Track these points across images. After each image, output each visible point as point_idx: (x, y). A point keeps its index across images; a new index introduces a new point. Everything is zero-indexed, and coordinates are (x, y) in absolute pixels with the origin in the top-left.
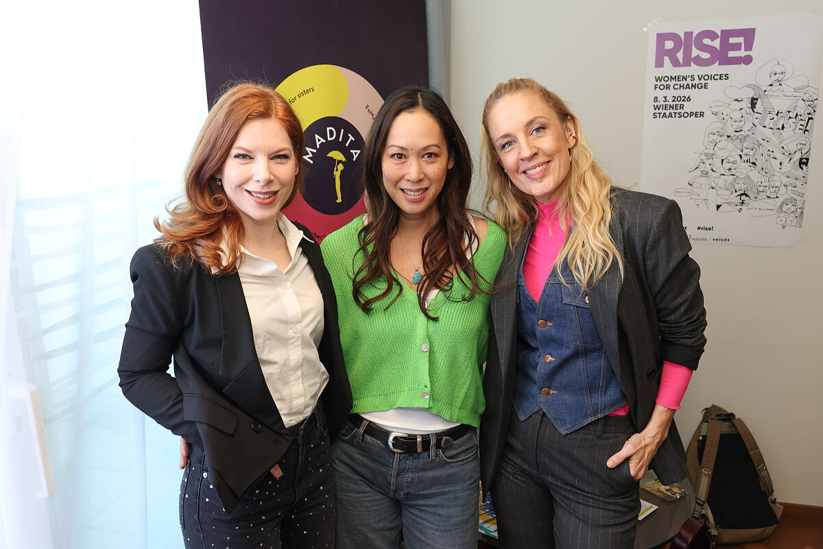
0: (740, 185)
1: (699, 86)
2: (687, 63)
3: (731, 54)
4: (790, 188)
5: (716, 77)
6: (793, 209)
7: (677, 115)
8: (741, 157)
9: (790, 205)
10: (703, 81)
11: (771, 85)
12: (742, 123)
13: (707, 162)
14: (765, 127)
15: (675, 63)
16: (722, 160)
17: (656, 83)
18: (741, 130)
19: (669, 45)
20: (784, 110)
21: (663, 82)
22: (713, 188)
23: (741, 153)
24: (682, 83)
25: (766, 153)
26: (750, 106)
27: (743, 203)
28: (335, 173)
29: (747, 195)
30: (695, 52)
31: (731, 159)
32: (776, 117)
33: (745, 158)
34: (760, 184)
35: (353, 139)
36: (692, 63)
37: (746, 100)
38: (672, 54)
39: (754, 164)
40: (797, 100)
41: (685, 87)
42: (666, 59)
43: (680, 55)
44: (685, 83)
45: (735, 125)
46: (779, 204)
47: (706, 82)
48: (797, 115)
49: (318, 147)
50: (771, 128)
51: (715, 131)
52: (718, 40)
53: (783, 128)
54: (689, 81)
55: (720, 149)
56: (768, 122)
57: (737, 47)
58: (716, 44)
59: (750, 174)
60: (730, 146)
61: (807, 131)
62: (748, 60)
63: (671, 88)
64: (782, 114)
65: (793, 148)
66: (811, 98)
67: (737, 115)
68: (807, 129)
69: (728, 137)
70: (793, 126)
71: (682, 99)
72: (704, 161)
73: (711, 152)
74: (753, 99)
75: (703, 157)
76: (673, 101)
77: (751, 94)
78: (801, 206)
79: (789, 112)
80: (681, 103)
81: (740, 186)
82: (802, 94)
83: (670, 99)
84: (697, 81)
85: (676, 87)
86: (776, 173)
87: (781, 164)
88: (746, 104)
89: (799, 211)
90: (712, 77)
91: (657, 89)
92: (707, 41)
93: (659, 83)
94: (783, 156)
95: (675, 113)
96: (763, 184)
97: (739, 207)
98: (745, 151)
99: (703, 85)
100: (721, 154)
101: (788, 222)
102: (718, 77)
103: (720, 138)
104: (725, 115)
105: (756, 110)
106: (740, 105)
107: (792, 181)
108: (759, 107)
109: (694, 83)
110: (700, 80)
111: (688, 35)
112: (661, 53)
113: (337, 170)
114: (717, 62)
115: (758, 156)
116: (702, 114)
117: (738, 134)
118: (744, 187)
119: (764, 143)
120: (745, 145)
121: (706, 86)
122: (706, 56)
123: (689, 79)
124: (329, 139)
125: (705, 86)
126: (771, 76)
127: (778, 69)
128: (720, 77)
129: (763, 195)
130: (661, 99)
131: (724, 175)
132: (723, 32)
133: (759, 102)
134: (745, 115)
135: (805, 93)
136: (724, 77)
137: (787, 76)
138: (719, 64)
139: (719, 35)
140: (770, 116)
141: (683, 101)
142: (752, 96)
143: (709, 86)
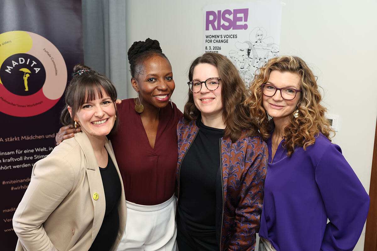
1: (224, 41)
2: (219, 29)
3: (238, 23)
5: (232, 36)
10: (226, 39)
11: (256, 42)
12: (244, 63)
14: (254, 66)
15: (214, 28)
17: (206, 39)
18: (243, 68)
19: (211, 18)
20: (263, 58)
21: (209, 38)
26: (247, 54)
28: (24, 78)
30: (222, 22)
32: (259, 61)
35: (36, 63)
36: (221, 28)
37: (245, 50)
38: (212, 23)
40: (269, 52)
41: (218, 42)
42: (210, 25)
43: (216, 24)
44: (218, 39)
45: (241, 64)
47: (227, 39)
49: (14, 66)
50: (257, 67)
52: (232, 15)
54: (220, 39)
56: (255, 64)
57: (240, 19)
58: (231, 17)
62: (245, 27)
63: (213, 42)
64: (262, 60)
66: (275, 51)
67: (241, 59)
71: (217, 48)
74: (249, 50)
76: (214, 49)
77: (248, 47)
79: (265, 58)
82: (270, 48)
83: (212, 48)
84: (223, 39)
85: (215, 41)
88: (246, 53)
90: (230, 36)
91: (207, 42)
92: (227, 16)
93: (207, 39)
99: (226, 41)
104: (236, 58)
105: (250, 56)
106: (242, 53)
109: (222, 39)
110: (225, 38)
111: (219, 12)
112: (208, 22)
113: (25, 77)
114: (232, 28)
117: (242, 70)
120: (245, 77)
122: (227, 24)
123: (220, 37)
124: (20, 63)
125: (227, 41)
126: (256, 37)
127: (260, 33)
128: (233, 36)
130: (208, 48)
132: (234, 10)
133: (251, 52)
134: (245, 59)
135: (272, 48)
136: (235, 37)
137: (264, 37)
138: (233, 29)
139: (233, 12)
140: (256, 60)
141: (218, 49)
142: (248, 48)
143: (229, 41)
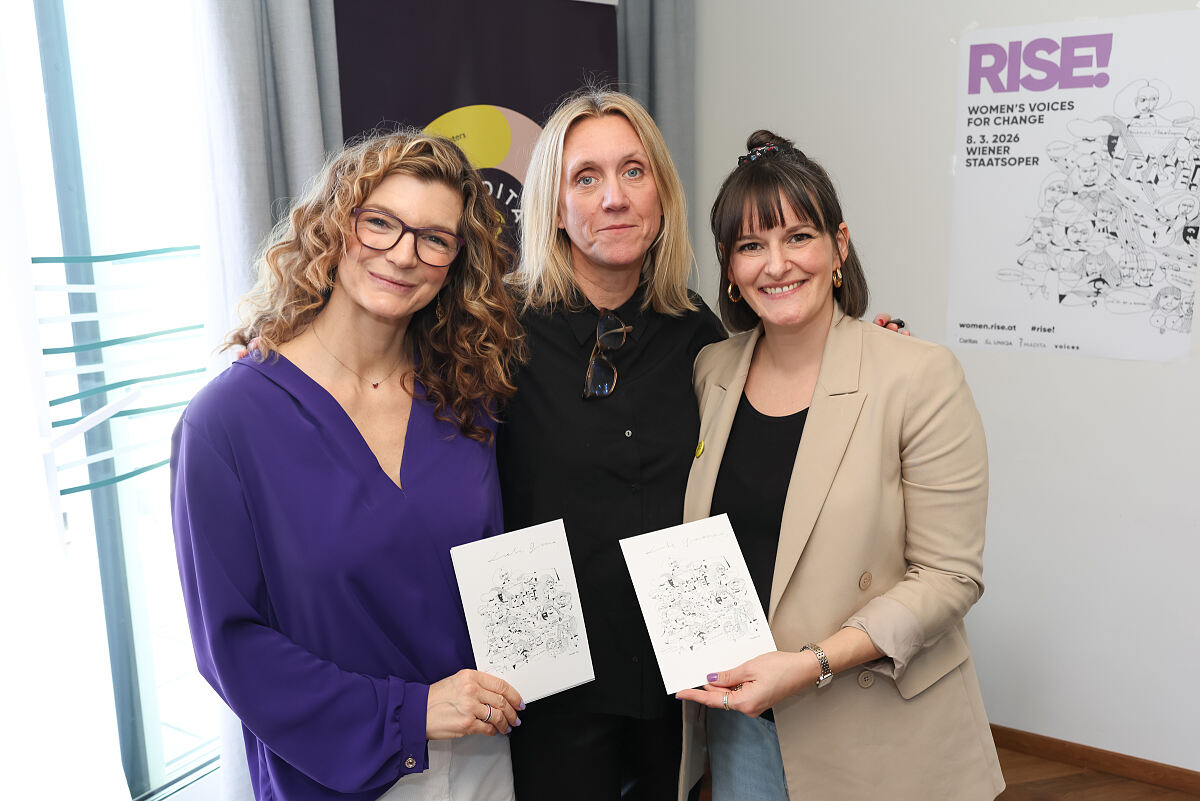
0: (1093, 267)
1: (1032, 120)
2: (1013, 86)
3: (1078, 72)
4: (1169, 272)
5: (1055, 106)
6: (1176, 303)
7: (1000, 162)
8: (1094, 225)
9: (1170, 297)
10: (1037, 113)
11: (1138, 117)
12: (1096, 173)
13: (1045, 231)
14: (1129, 179)
15: (997, 87)
16: (1067, 229)
17: (970, 116)
18: (1094, 184)
19: (988, 61)
20: (1158, 154)
21: (979, 115)
22: (1052, 269)
23: (1094, 218)
24: (1006, 115)
25: (1131, 218)
26: (1107, 148)
27: (1098, 293)
29: (1104, 282)
30: (1025, 71)
31: (1080, 227)
32: (1145, 164)
33: (1099, 225)
34: (1123, 264)
36: (1021, 87)
37: (1100, 139)
38: (992, 74)
39: (1114, 234)
40: (1178, 139)
41: (1011, 121)
42: (984, 82)
43: (1003, 76)
44: (1011, 115)
45: (1085, 176)
46: (1153, 296)
47: (1041, 113)
48: (1177, 161)
50: (1139, 181)
51: (1055, 185)
52: (1058, 53)
53: (1157, 180)
54: (1017, 113)
55: (1063, 212)
56: (1134, 173)
57: (1086, 61)
58: (1055, 57)
59: (1109, 250)
60: (1079, 207)
61: (1195, 185)
62: (1102, 80)
63: (991, 122)
64: (1155, 161)
65: (1172, 211)
67: (1087, 162)
68: (1194, 182)
69: (1075, 193)
70: (1172, 177)
71: (1008, 138)
72: (1042, 230)
73: (1049, 216)
74: (1111, 138)
75: (1038, 224)
76: (995, 141)
77: (1108, 131)
78: (1188, 300)
79: (1165, 157)
80: (1005, 144)
81: (1096, 269)
82: (1184, 131)
83: (990, 138)
84: (1028, 113)
85: (998, 121)
86: (1148, 249)
87: (1154, 235)
88: (1101, 146)
89: (1186, 307)
90: (1049, 107)
91: (972, 125)
92: (1041, 54)
93: (974, 116)
94: (1157, 224)
95: (997, 159)
96: (1129, 265)
97: (1092, 299)
98: (1100, 215)
99: (1037, 118)
100: (1064, 219)
101: (1169, 324)
102: (1059, 106)
103: (1062, 196)
104: (1069, 161)
105: (1115, 154)
106: (1092, 147)
107: (1172, 261)
108: (1119, 150)
109: (1023, 115)
110: (1032, 110)
111: (1016, 46)
112: (976, 73)
114: (1058, 84)
115: (1120, 223)
116: (1036, 161)
117: (1088, 189)
118: (1099, 268)
119: (1129, 203)
120: (1100, 206)
121: (1040, 120)
122: (1040, 75)
123: (1016, 110)
126: (1136, 104)
127: (1148, 93)
128: (1062, 106)
129: (1128, 282)
130: (977, 139)
131: (1068, 250)
132: (1064, 40)
133: (1120, 142)
134: (1099, 162)
135: (1189, 129)
136: (1067, 106)
137: (1161, 102)
138: (1060, 87)
139: (1060, 44)
140: (1136, 163)
141: (1009, 141)
142: (1108, 133)
143: (1045, 119)
